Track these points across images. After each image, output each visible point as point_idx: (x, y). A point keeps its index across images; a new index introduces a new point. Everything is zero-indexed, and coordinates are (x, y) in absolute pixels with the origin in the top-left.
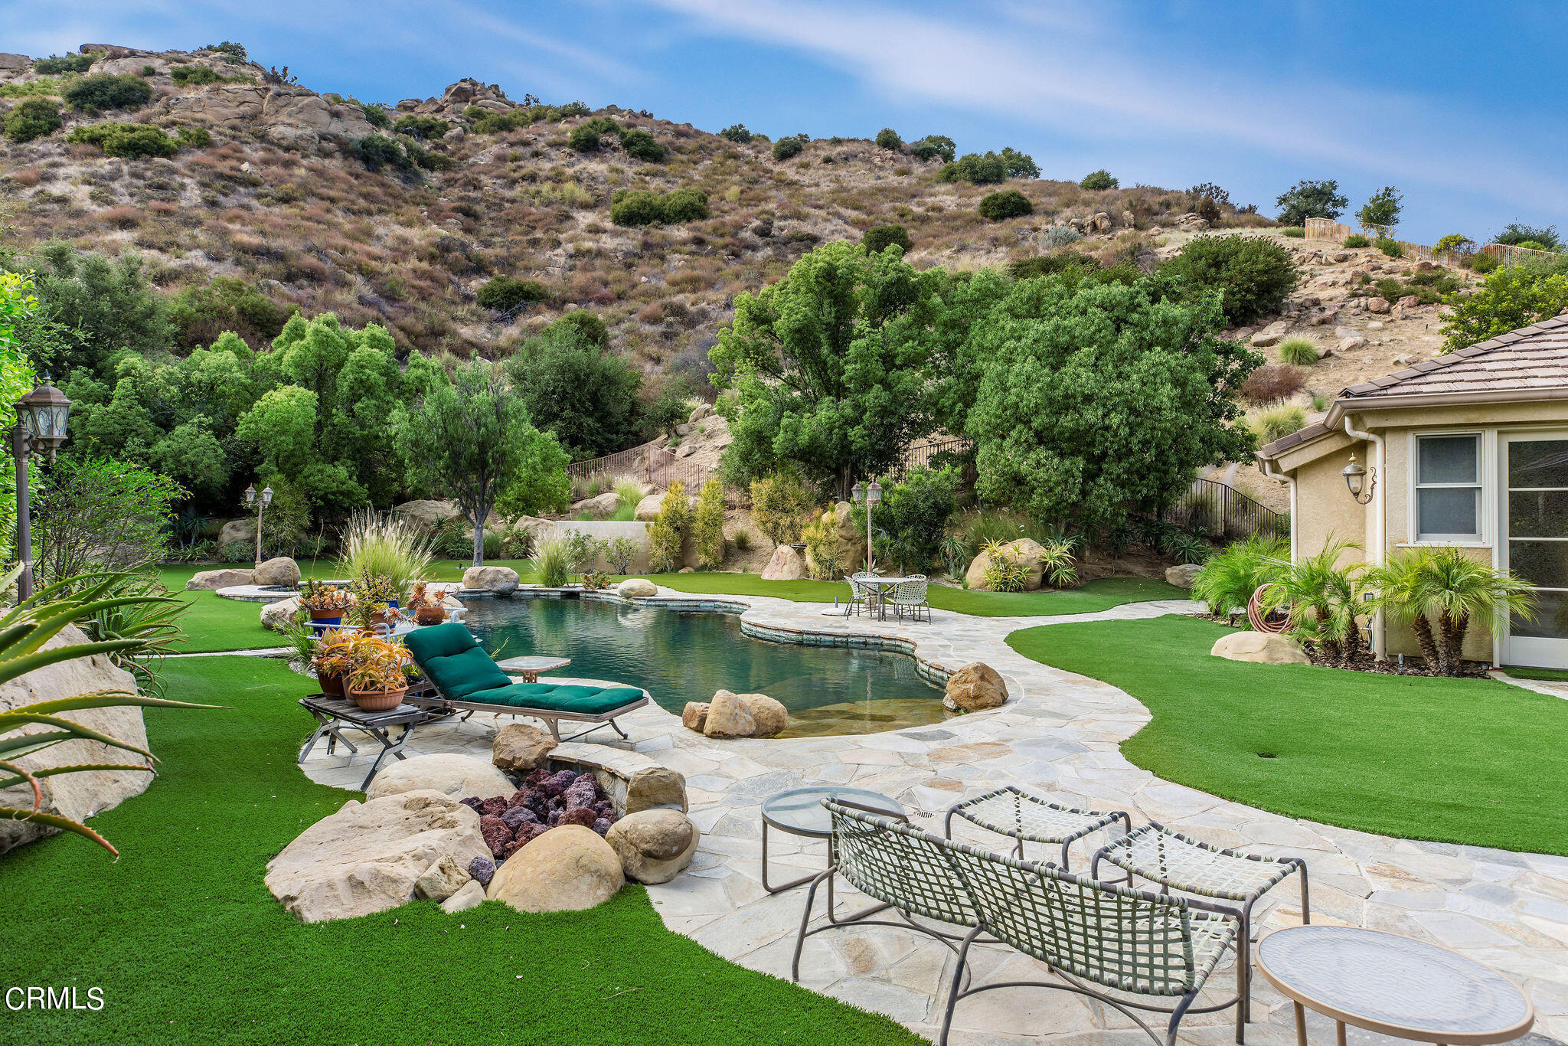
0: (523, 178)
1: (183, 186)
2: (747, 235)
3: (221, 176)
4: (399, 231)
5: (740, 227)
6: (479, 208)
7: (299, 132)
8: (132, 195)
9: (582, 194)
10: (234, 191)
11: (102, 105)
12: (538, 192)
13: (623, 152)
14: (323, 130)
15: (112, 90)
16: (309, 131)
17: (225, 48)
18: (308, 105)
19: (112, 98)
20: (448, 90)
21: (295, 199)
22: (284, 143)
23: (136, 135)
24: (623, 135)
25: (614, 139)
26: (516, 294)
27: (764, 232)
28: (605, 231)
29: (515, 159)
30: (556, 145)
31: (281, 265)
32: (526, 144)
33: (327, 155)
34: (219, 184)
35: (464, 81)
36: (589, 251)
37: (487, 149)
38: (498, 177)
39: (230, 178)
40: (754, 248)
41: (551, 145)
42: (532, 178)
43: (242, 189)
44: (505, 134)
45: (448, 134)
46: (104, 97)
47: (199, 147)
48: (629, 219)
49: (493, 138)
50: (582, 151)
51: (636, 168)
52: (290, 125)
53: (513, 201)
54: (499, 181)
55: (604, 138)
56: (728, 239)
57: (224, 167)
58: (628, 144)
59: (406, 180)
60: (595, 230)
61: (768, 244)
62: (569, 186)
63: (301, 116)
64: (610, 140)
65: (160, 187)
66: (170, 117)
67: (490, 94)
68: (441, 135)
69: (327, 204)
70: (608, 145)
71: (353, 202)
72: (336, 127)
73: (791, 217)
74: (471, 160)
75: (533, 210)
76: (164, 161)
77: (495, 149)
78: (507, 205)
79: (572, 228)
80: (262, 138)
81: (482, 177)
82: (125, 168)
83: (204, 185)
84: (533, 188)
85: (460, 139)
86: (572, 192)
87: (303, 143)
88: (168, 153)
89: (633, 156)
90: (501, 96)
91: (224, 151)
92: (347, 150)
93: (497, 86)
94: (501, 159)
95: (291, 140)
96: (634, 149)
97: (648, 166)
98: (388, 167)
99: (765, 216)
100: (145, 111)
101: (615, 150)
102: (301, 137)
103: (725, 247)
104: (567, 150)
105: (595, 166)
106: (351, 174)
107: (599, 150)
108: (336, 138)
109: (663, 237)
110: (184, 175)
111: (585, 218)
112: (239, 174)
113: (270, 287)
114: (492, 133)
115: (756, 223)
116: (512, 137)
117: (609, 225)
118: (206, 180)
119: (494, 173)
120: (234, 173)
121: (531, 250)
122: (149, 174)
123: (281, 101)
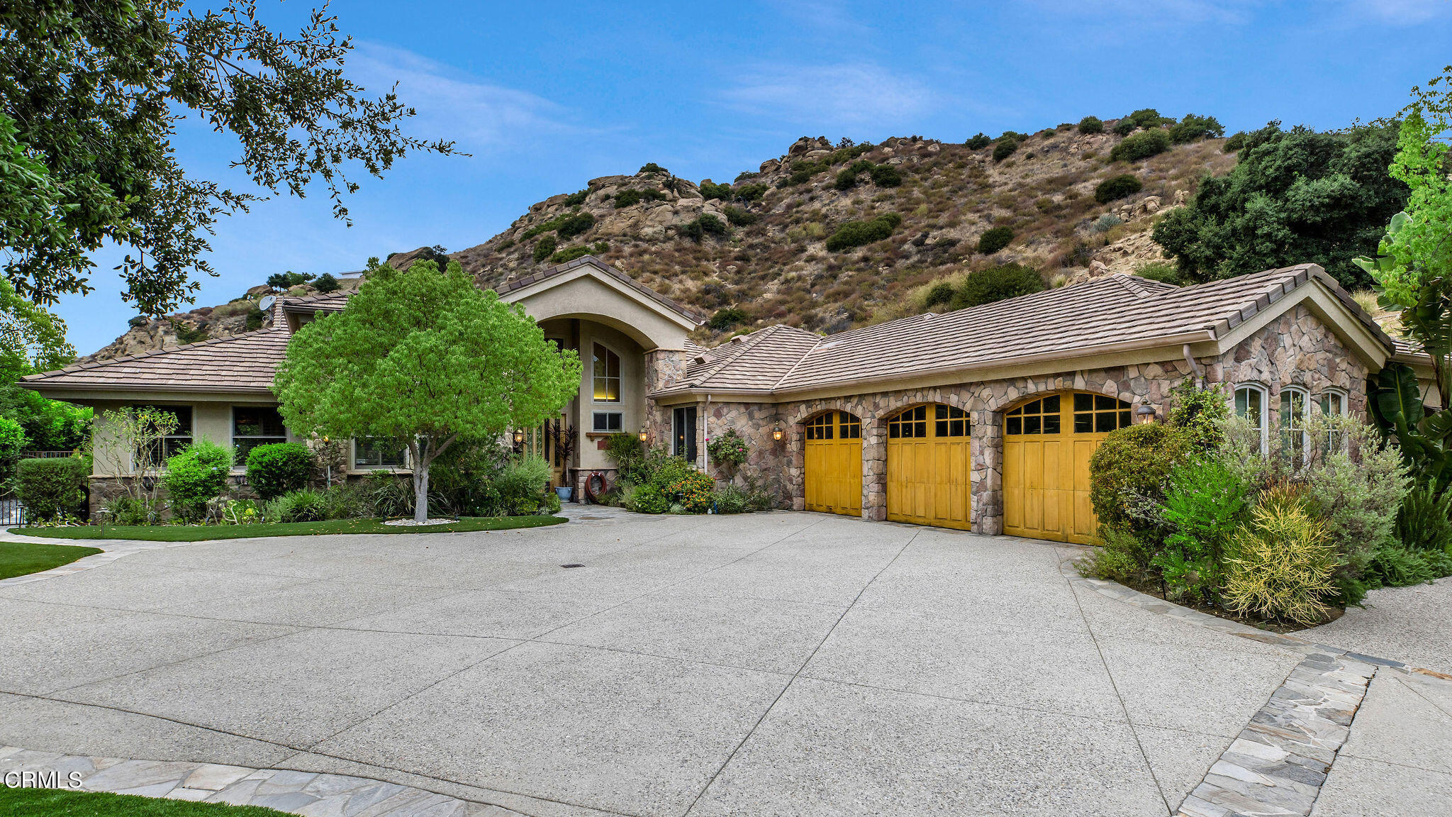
0: (793, 222)
2: (907, 246)
6: (755, 252)
7: (655, 229)
9: (822, 228)
11: (573, 234)
12: (796, 232)
13: (871, 184)
14: (669, 224)
15: (576, 224)
16: (660, 227)
17: (651, 167)
18: (661, 212)
19: (576, 229)
22: (647, 238)
23: (574, 254)
24: (873, 170)
25: (866, 176)
27: (920, 243)
28: (815, 260)
30: (827, 188)
32: (809, 191)
33: (668, 240)
37: (785, 201)
38: (780, 224)
40: (906, 257)
41: (823, 189)
42: (799, 220)
44: (801, 184)
45: (767, 193)
46: (573, 229)
47: (602, 253)
48: (835, 246)
49: (793, 190)
50: (841, 190)
51: (879, 194)
52: (651, 226)
53: (778, 242)
54: (776, 228)
55: (859, 176)
56: (887, 255)
58: (875, 177)
59: (719, 240)
60: (811, 259)
61: (919, 252)
62: (817, 224)
63: (657, 219)
64: (862, 177)
66: (597, 236)
67: (818, 144)
68: (761, 195)
70: (862, 180)
71: (670, 270)
72: (676, 221)
74: (770, 212)
75: (785, 247)
77: (790, 199)
78: (773, 246)
79: (800, 259)
80: (637, 237)
84: (794, 229)
85: (773, 194)
86: (816, 228)
87: (656, 236)
89: (877, 185)
91: (611, 254)
92: (683, 232)
94: (789, 207)
95: (650, 236)
96: (879, 180)
98: (708, 236)
100: (589, 233)
101: (867, 183)
102: (655, 232)
103: (882, 261)
104: (833, 191)
105: (844, 202)
106: (679, 249)
107: (856, 186)
108: (677, 226)
111: (811, 250)
114: (795, 185)
116: (804, 187)
117: (823, 252)
119: (777, 222)
121: (763, 282)
123: (648, 212)
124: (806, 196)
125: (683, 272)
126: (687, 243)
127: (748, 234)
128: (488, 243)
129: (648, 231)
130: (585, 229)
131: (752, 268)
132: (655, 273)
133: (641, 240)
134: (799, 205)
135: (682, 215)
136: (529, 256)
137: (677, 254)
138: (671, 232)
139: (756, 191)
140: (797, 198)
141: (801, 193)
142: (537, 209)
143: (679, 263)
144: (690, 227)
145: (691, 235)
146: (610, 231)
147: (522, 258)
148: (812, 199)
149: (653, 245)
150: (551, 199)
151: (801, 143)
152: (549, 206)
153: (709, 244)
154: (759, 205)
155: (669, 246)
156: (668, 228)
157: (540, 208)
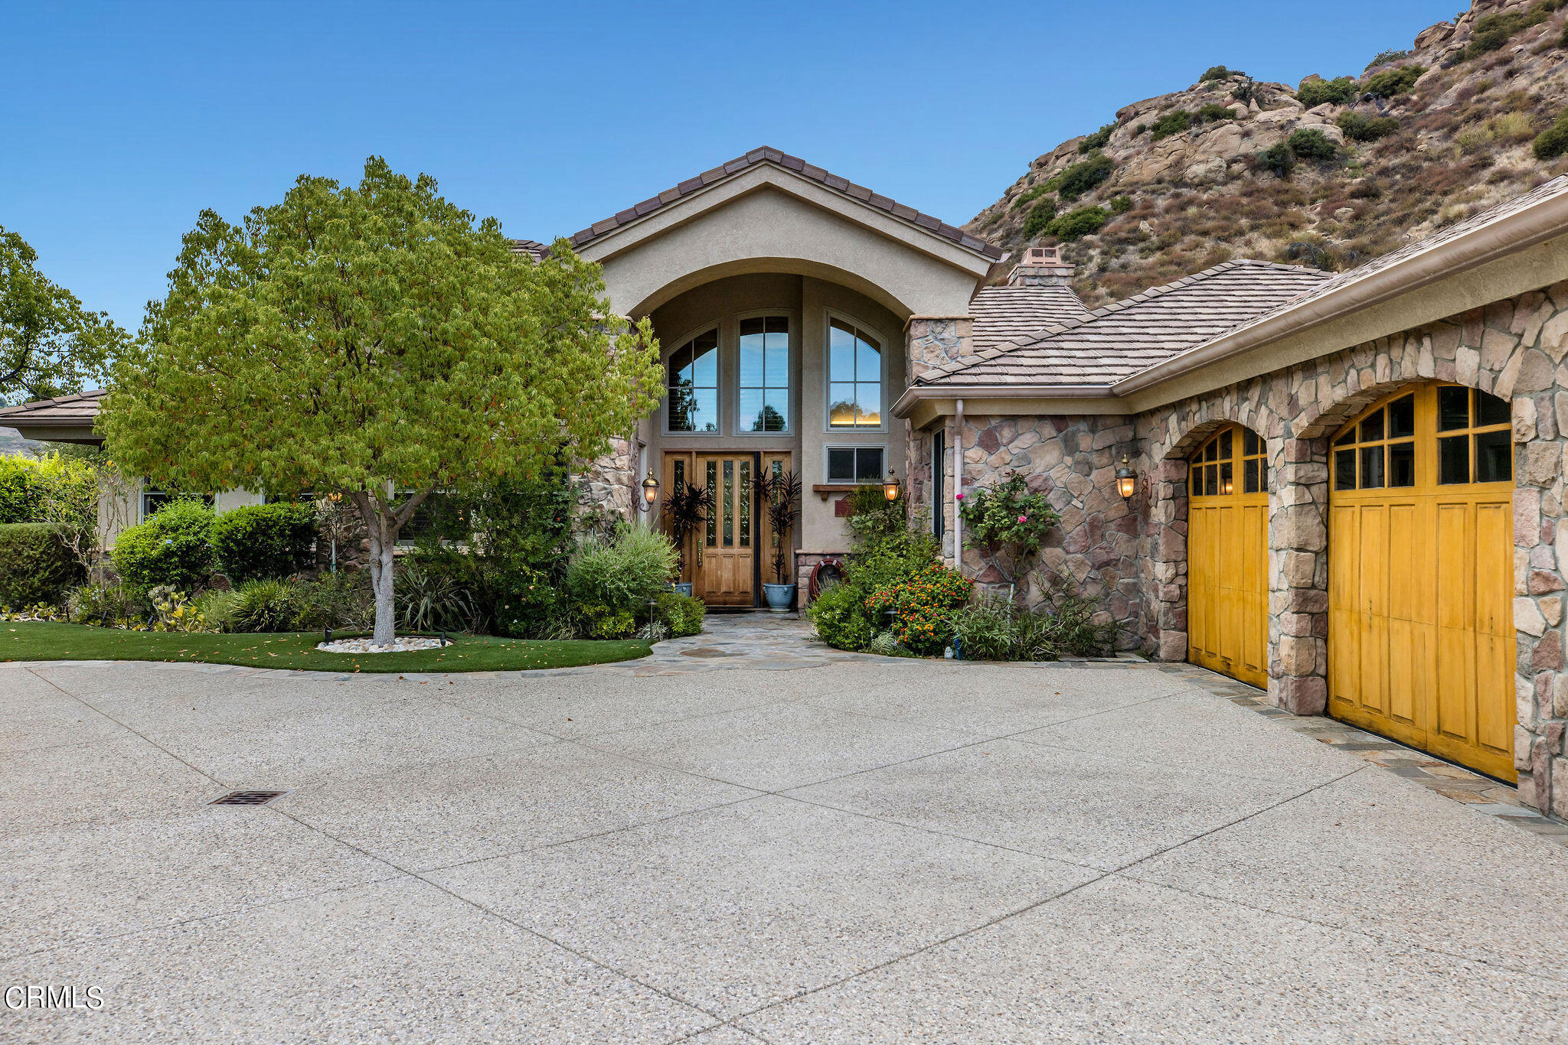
124: (1500, 71)
125: (1253, 228)
126: (1265, 180)
127: (1380, 153)
128: (972, 223)
129: (1197, 170)
130: (1100, 180)
131: (1382, 208)
132: (1205, 233)
133: (1186, 185)
134: (1484, 88)
135: (1257, 137)
136: (1018, 232)
137: (1244, 201)
138: (1236, 167)
139: (1401, 79)
140: (1480, 77)
141: (1488, 68)
142: (1041, 164)
143: (1247, 215)
144: (1271, 154)
145: (1273, 167)
146: (1135, 179)
147: (1008, 235)
148: (1510, 74)
149: (1205, 191)
150: (1061, 147)
152: (1057, 158)
153: (1307, 176)
154: (1406, 101)
155: (1233, 189)
156: (1230, 163)
157: (1046, 163)
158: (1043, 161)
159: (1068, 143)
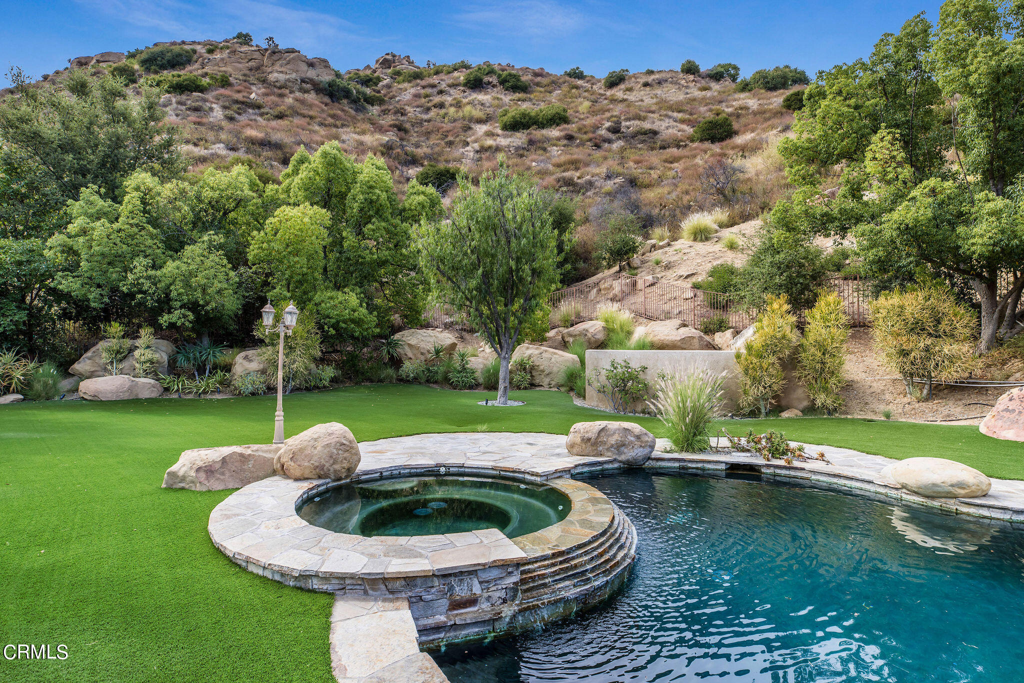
0: (435, 106)
1: (211, 109)
2: (603, 132)
3: (237, 102)
4: (356, 137)
5: (596, 128)
6: (408, 126)
7: (288, 77)
8: (177, 115)
9: (477, 113)
10: (245, 112)
12: (446, 114)
13: (500, 88)
14: (303, 75)
15: (168, 56)
16: (294, 76)
17: (240, 36)
18: (293, 59)
19: (169, 61)
20: (377, 61)
21: (287, 116)
22: (278, 84)
23: (181, 79)
24: (499, 76)
25: (494, 79)
26: (445, 176)
27: (615, 130)
28: (498, 135)
29: (427, 96)
30: (453, 86)
31: (279, 153)
32: (433, 86)
33: (306, 91)
34: (236, 107)
35: (388, 54)
36: (490, 147)
37: (407, 93)
38: (418, 107)
39: (243, 103)
40: (609, 141)
41: (450, 86)
42: (441, 106)
43: (251, 111)
44: (418, 81)
45: (381, 84)
46: (164, 61)
47: (223, 87)
48: (514, 126)
49: (410, 85)
50: (472, 88)
51: (509, 97)
52: (282, 72)
53: (429, 121)
54: (417, 110)
55: (486, 79)
56: (590, 135)
57: (239, 97)
58: (503, 82)
59: (357, 110)
60: (490, 134)
61: (620, 138)
62: (468, 108)
63: (288, 66)
64: (491, 80)
65: (196, 109)
66: (204, 70)
67: (404, 61)
68: (376, 84)
69: (308, 119)
70: (489, 83)
71: (325, 119)
72: (311, 74)
73: (634, 119)
74: (397, 99)
75: (444, 125)
76: (200, 94)
77: (413, 91)
78: (426, 124)
79: (473, 135)
80: (264, 81)
81: (406, 107)
82: (174, 100)
83: (225, 108)
84: (443, 111)
85: (388, 86)
86: (470, 113)
87: (290, 84)
88: (201, 89)
89: (507, 90)
90: (411, 63)
91: (239, 88)
92: (319, 88)
93: (408, 57)
94: (417, 96)
95: (282, 82)
96: (507, 84)
97: (517, 95)
98: (345, 101)
99: (615, 119)
100: (189, 68)
101: (494, 86)
102: (288, 80)
103: (590, 140)
104: (462, 88)
105: (481, 97)
106: (322, 103)
107: (483, 87)
108: (311, 81)
109: (543, 135)
110: (212, 102)
111: (481, 129)
112: (248, 100)
113: (272, 166)
114: (410, 82)
115: (608, 124)
116: (423, 83)
117: (500, 132)
118: (227, 104)
119: (415, 104)
120: (245, 99)
121: (449, 149)
122: (189, 102)
126: (327, 99)
127: (385, 112)
129: (278, 77)
130: (182, 64)
133: (269, 85)
134: (430, 95)
135: (319, 70)
137: (324, 107)
138: (306, 85)
139: (370, 80)
144: (329, 85)
145: (330, 95)
148: (441, 92)
150: (102, 55)
151: (389, 57)
152: (98, 61)
154: (378, 92)
156: (302, 80)
157: (86, 64)
158: (83, 61)
159: (109, 54)
